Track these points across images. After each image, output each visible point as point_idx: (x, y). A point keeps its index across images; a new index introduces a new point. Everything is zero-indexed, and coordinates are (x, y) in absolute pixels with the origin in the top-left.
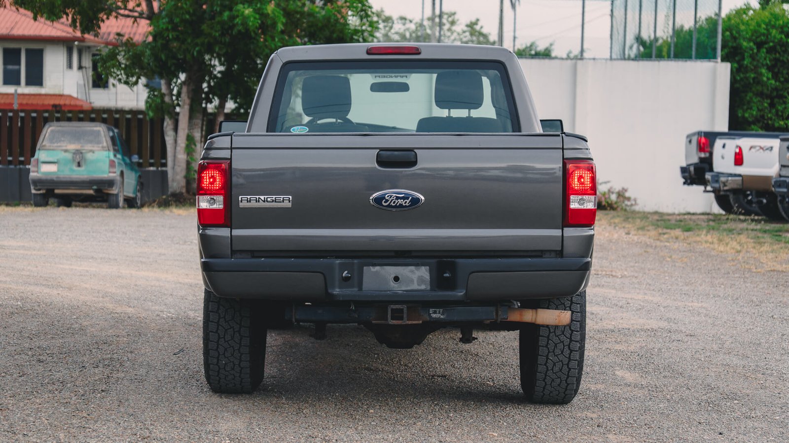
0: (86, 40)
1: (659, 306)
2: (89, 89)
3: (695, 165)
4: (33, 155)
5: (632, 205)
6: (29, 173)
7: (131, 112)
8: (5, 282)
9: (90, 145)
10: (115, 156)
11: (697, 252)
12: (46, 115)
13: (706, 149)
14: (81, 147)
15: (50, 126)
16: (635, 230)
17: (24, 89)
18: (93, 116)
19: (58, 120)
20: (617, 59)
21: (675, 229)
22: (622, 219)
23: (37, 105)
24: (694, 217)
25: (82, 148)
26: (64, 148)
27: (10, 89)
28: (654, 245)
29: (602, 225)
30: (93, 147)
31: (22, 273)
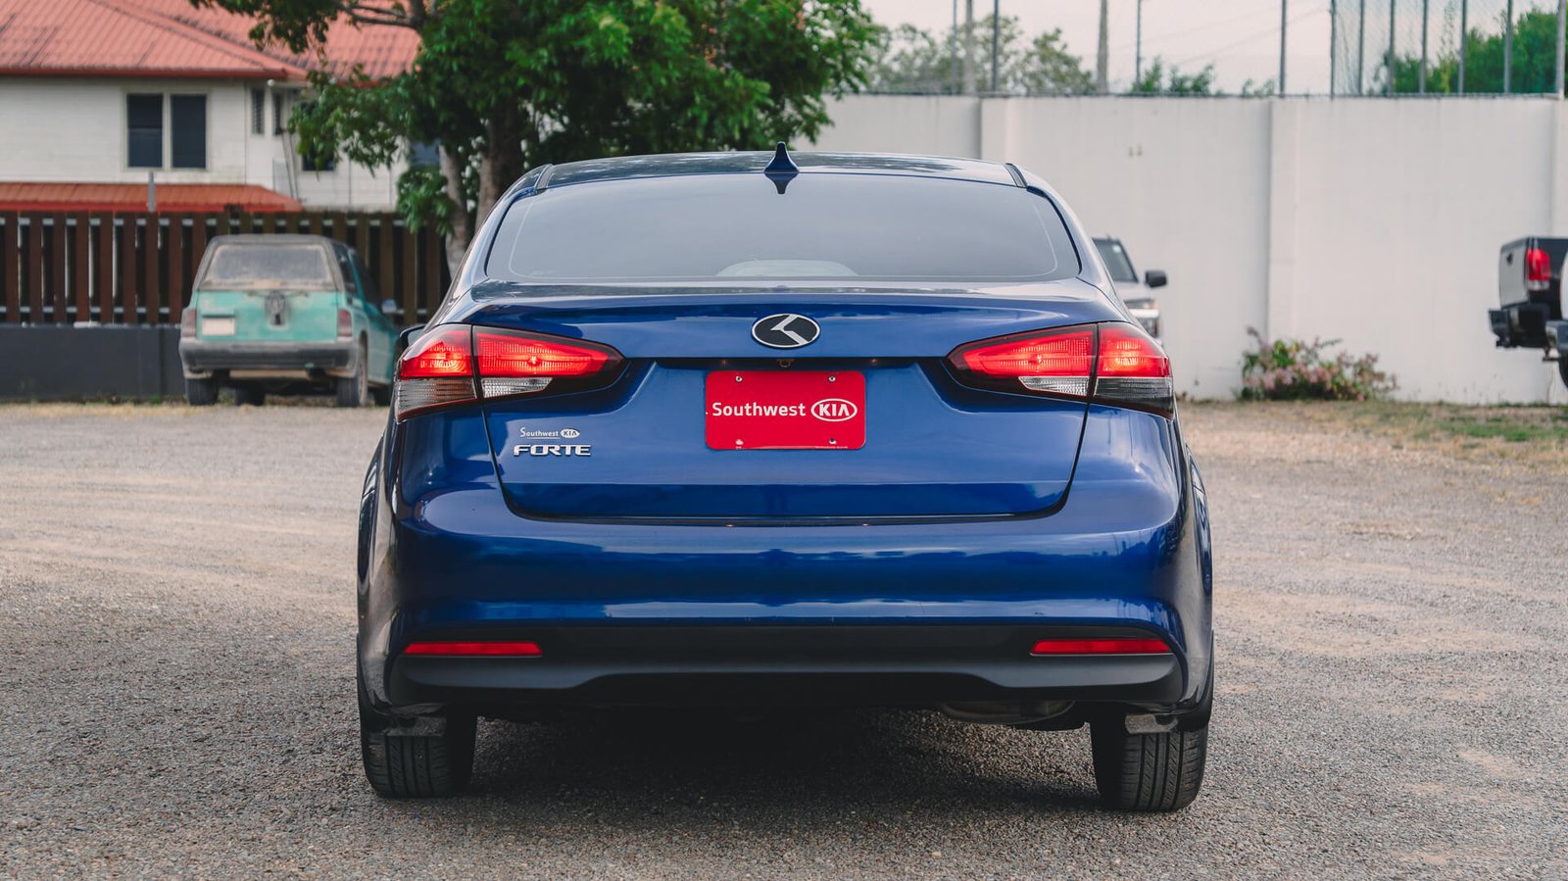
0: (290, 76)
1: (1512, 601)
2: (296, 176)
3: (1521, 306)
4: (186, 303)
5: (1387, 389)
6: (179, 337)
7: (378, 215)
8: (128, 561)
9: (298, 281)
10: (350, 302)
11: (1554, 484)
12: (212, 222)
13: (1544, 274)
14: (282, 284)
15: (220, 244)
16: (1408, 440)
17: (169, 175)
18: (305, 223)
19: (236, 231)
20: (1344, 96)
21: (1491, 437)
22: (1377, 417)
23: (196, 205)
24: (1521, 412)
25: (284, 287)
26: (248, 287)
27: (141, 176)
28: (1460, 469)
29: (1341, 429)
30: (307, 284)
31: (162, 542)
